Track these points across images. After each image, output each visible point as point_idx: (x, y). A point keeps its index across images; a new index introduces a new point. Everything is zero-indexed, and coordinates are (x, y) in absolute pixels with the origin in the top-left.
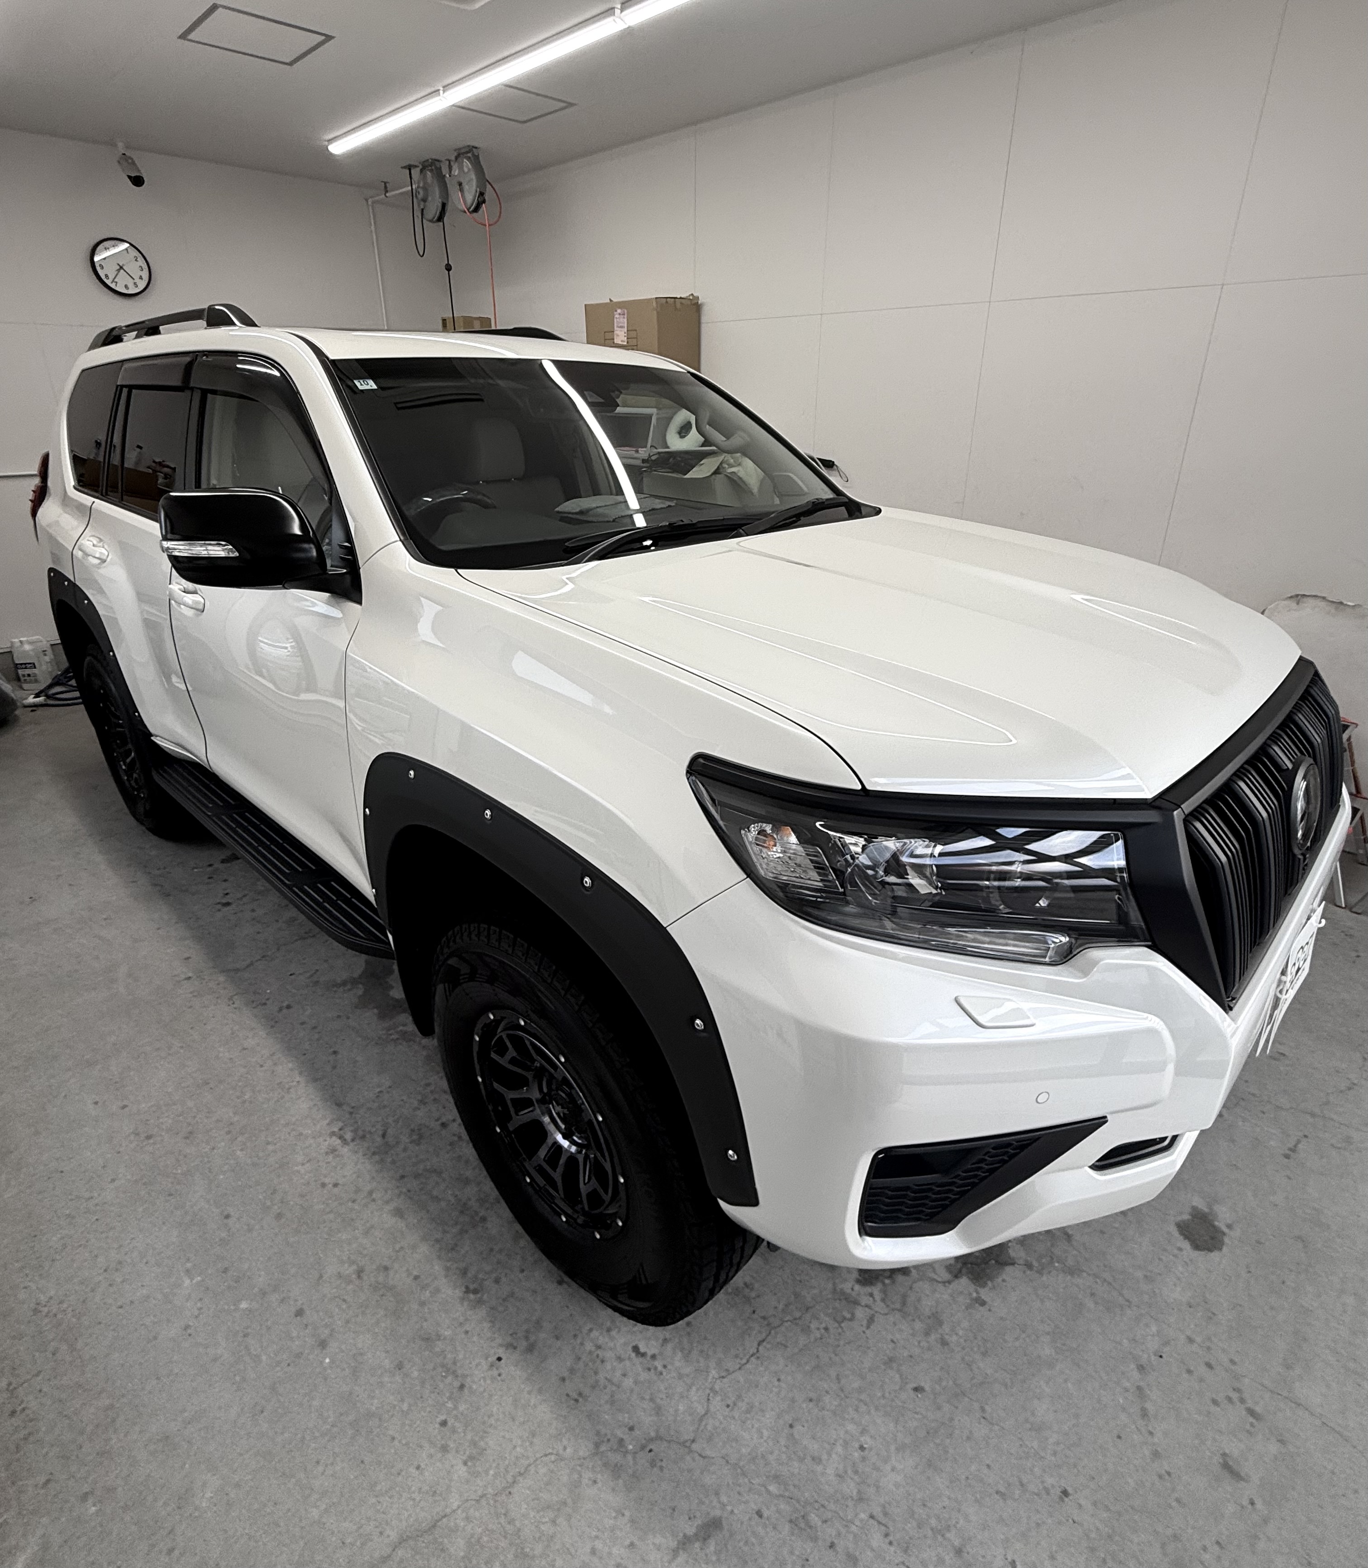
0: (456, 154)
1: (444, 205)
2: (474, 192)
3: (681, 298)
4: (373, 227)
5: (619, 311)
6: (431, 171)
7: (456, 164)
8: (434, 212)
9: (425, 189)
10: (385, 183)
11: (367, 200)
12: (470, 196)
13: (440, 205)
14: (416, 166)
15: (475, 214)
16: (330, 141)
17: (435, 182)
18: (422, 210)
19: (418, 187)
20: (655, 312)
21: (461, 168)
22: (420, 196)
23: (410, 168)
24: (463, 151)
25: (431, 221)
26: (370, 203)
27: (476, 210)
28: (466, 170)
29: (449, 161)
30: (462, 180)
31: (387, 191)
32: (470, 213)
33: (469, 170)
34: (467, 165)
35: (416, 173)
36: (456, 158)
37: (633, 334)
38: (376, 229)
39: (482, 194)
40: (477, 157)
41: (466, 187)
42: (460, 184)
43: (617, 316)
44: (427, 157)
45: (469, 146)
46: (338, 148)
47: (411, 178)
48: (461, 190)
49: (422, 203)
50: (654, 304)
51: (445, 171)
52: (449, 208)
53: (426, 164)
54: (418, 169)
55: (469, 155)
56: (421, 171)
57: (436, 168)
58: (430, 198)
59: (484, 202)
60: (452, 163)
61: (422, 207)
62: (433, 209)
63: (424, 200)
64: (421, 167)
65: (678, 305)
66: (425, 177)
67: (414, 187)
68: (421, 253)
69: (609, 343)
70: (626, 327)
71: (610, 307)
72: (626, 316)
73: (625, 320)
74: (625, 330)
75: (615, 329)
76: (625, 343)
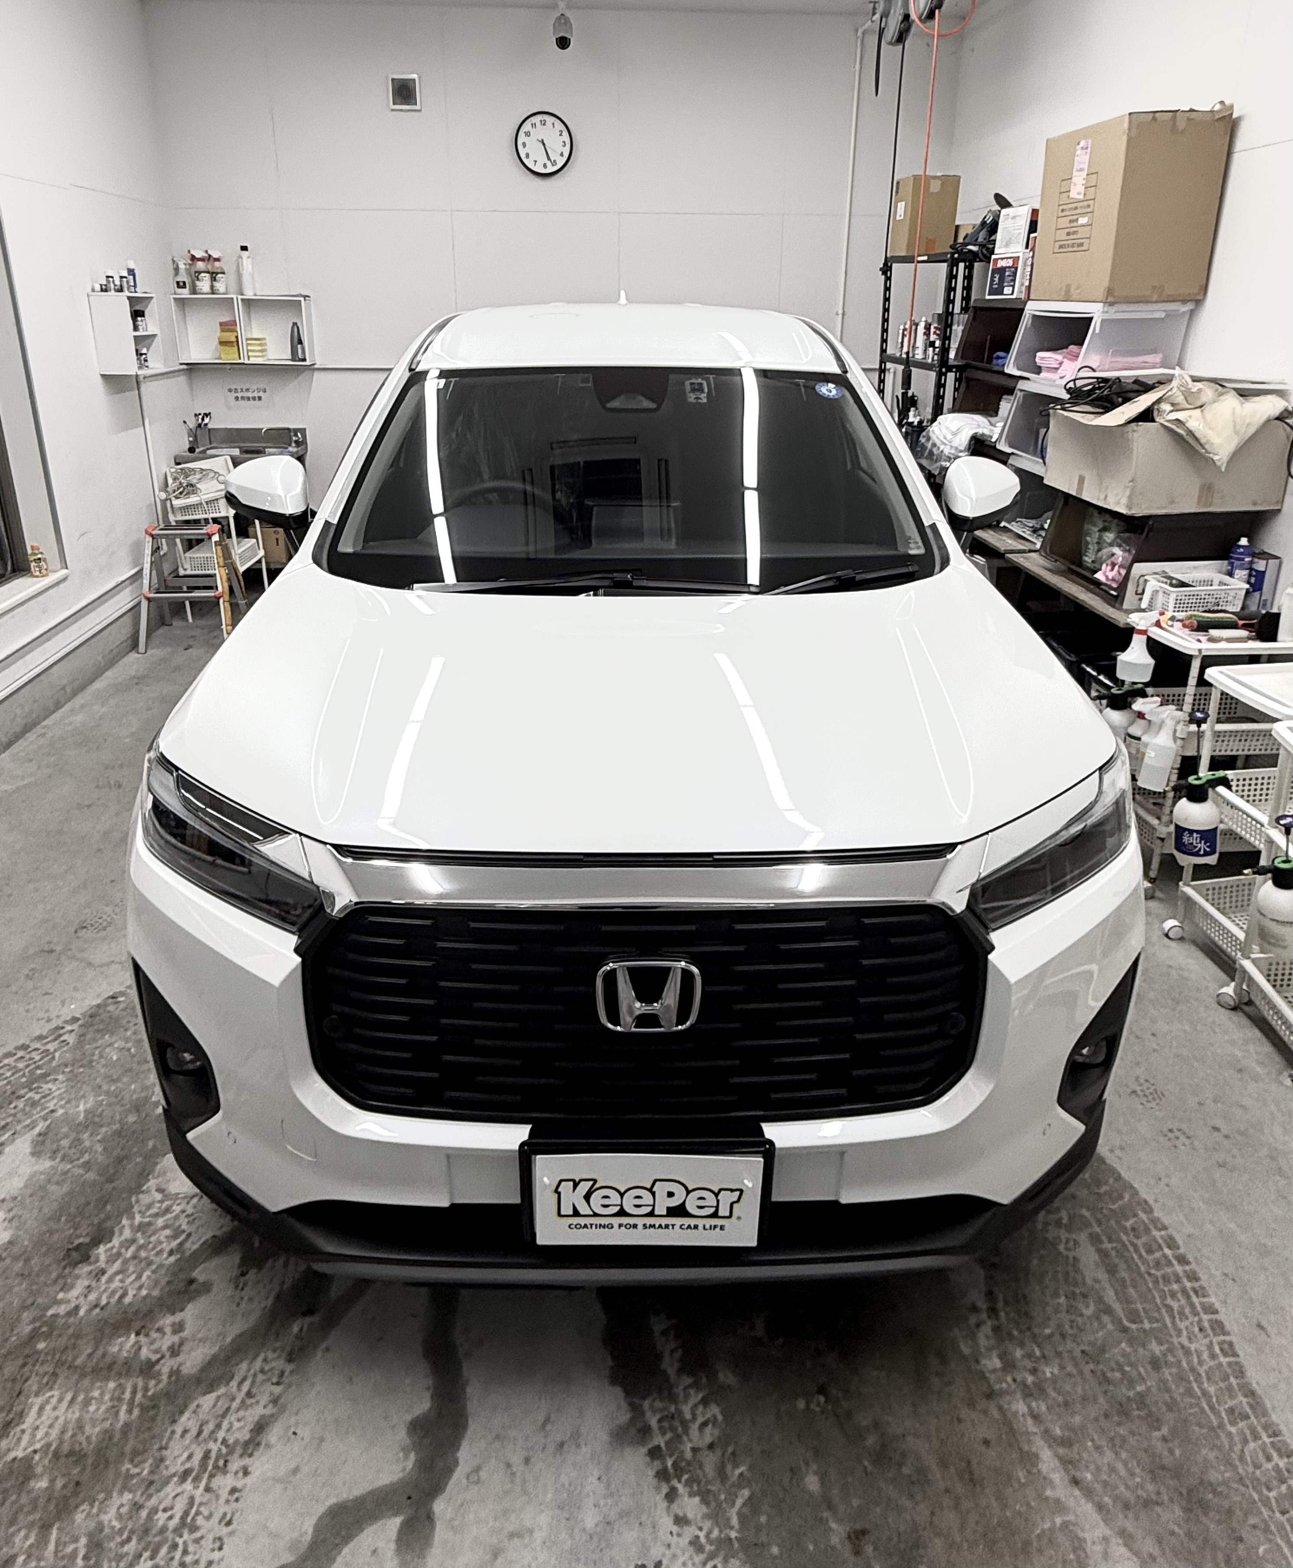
1: (906, 17)
4: (857, 67)
5: (1082, 144)
8: (893, 29)
11: (856, 31)
20: (1125, 139)
25: (890, 43)
26: (859, 34)
27: (929, 16)
31: (874, 14)
32: (922, 21)
37: (1093, 180)
38: (860, 68)
43: (1079, 152)
50: (1126, 125)
59: (939, 5)
62: (893, 26)
65: (1181, 124)
68: (877, 92)
69: (1064, 199)
70: (1086, 166)
71: (1073, 139)
72: (1089, 151)
73: (1087, 157)
74: (1086, 172)
75: (1075, 173)
76: (1081, 197)
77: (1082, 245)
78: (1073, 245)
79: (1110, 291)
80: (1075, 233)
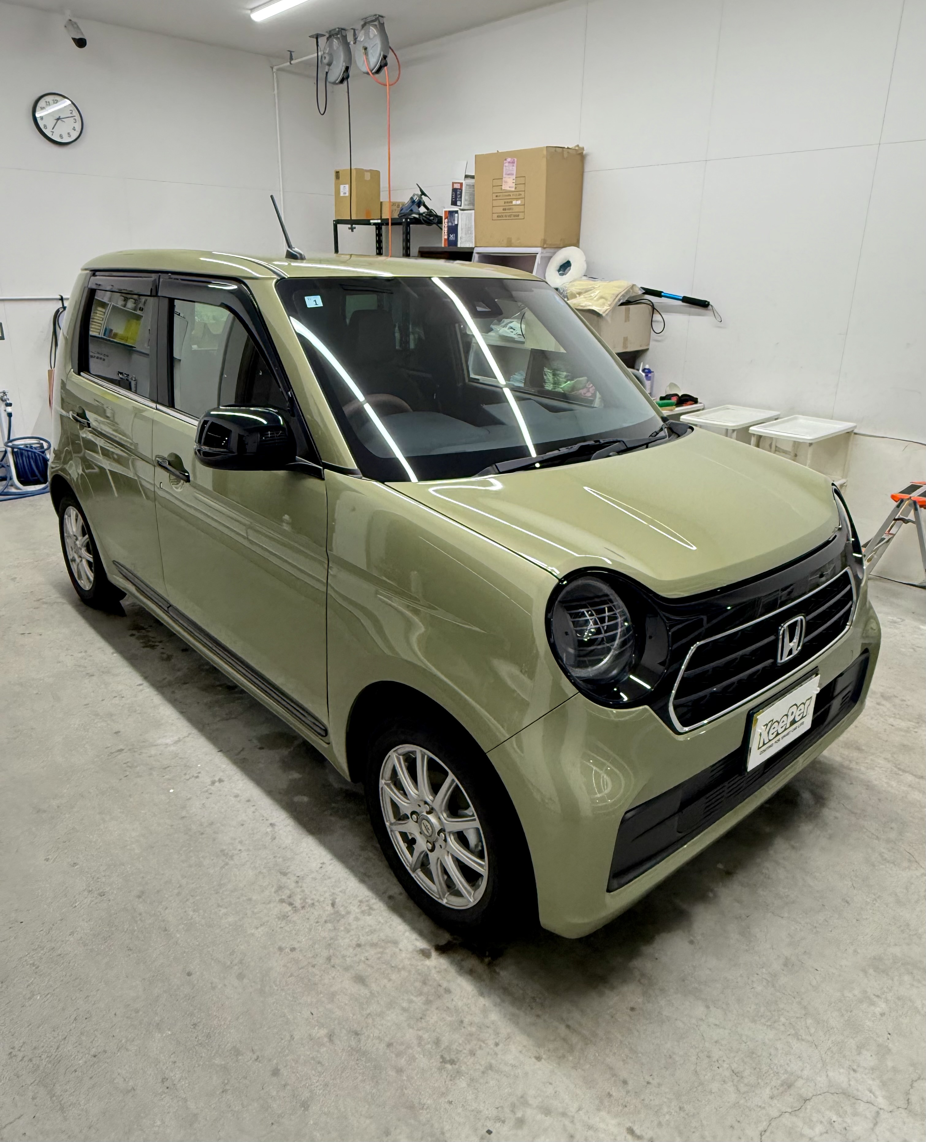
0: (362, 23)
1: (347, 69)
2: (378, 55)
3: (568, 148)
4: (276, 92)
5: (509, 160)
6: (337, 38)
7: (363, 31)
8: (337, 74)
9: (331, 55)
10: (291, 52)
11: (272, 68)
12: (374, 59)
13: (344, 69)
14: (324, 35)
15: (377, 76)
16: (252, 10)
17: (341, 48)
18: (327, 73)
19: (324, 53)
20: (545, 160)
21: (367, 34)
22: (326, 61)
23: (317, 37)
24: (369, 19)
25: (334, 83)
26: (274, 70)
27: (378, 71)
28: (371, 36)
29: (354, 30)
30: (366, 45)
31: (291, 59)
32: (373, 74)
33: (375, 36)
34: (373, 31)
35: (322, 41)
36: (363, 26)
37: (522, 181)
38: (278, 93)
39: (385, 57)
40: (382, 25)
41: (370, 51)
42: (366, 49)
43: (507, 164)
44: (333, 28)
45: (376, 15)
46: (259, 16)
47: (317, 45)
48: (366, 54)
49: (327, 67)
50: (545, 152)
51: (350, 39)
52: (351, 72)
53: (333, 32)
54: (325, 38)
55: (376, 23)
56: (328, 39)
57: (342, 36)
58: (334, 62)
59: (386, 65)
60: (357, 32)
61: (327, 70)
62: (336, 72)
63: (329, 64)
64: (327, 35)
65: (566, 155)
66: (331, 46)
67: (320, 54)
68: (322, 113)
69: (497, 190)
70: (515, 174)
71: (500, 158)
72: (515, 164)
73: (515, 168)
74: (514, 177)
75: (504, 176)
76: (513, 189)
77: (518, 216)
78: (510, 216)
79: (545, 241)
80: (510, 209)
